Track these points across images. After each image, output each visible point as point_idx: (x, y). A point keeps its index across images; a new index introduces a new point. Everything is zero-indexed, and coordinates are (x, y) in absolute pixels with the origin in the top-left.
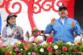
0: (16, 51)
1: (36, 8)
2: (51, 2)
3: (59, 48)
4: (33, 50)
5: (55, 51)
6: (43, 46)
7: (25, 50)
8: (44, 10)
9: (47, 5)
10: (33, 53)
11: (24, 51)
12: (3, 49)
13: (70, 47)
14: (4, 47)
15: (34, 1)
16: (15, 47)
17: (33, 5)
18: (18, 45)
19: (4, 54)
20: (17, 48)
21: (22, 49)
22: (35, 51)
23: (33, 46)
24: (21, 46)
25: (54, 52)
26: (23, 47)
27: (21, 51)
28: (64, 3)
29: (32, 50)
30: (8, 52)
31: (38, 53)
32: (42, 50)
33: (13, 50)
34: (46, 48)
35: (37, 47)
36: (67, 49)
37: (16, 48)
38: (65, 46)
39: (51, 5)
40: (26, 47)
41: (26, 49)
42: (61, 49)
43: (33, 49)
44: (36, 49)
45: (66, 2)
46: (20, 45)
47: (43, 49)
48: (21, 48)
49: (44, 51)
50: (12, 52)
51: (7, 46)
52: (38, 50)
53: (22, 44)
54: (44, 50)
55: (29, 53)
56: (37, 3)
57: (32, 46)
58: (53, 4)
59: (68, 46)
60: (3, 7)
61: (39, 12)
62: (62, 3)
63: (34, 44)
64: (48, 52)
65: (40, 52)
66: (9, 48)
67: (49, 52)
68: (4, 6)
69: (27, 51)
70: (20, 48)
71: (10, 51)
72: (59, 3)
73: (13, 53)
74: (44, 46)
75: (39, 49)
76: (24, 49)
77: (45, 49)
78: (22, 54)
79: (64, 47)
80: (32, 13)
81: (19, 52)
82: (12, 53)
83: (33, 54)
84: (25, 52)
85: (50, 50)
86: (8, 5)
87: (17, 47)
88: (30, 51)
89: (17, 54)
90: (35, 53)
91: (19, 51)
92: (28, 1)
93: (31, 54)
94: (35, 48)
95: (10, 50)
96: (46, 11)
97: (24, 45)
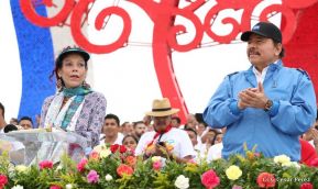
0: (89, 181)
1: (185, 32)
2: (241, 11)
4: (151, 180)
6: (187, 169)
7: (120, 180)
8: (212, 40)
9: (225, 21)
11: (119, 184)
12: (43, 174)
13: (285, 175)
14: (47, 166)
15: (177, 5)
16: (87, 166)
17: (173, 19)
18: (96, 159)
20: (93, 172)
21: (109, 177)
22: (159, 185)
23: (151, 166)
24: (108, 166)
26: (116, 168)
28: (287, 15)
29: (146, 179)
30: (60, 184)
32: (182, 182)
34: (198, 175)
35: (166, 169)
39: (239, 20)
40: (125, 168)
41: (126, 176)
43: (149, 176)
44: (161, 177)
46: (103, 161)
47: (187, 180)
48: (107, 172)
49: (191, 186)
50: (76, 185)
51: (58, 163)
52: (168, 183)
53: (112, 158)
54: (190, 182)
56: (189, 13)
57: (146, 166)
58: (247, 16)
60: (64, 22)
61: (196, 44)
63: (155, 159)
66: (63, 170)
68: (68, 21)
69: (129, 183)
70: (102, 171)
71: (68, 182)
72: (269, 15)
75: (172, 178)
76: (119, 177)
77: (195, 180)
80: (169, 48)
81: (99, 186)
82: (75, 188)
84: (121, 187)
85: (213, 182)
86: (81, 15)
87: (94, 169)
88: (138, 183)
91: (99, 181)
92: (156, 3)
94: (156, 175)
95: (67, 177)
96: (221, 43)
97: (119, 163)
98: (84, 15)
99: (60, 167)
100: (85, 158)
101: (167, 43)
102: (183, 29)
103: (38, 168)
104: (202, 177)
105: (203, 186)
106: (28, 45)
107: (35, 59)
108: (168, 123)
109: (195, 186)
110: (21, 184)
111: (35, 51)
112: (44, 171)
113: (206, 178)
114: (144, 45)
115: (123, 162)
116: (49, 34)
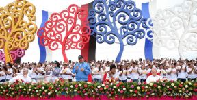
1: (67, 47)
17: (65, 45)
39: (75, 45)
45: (84, 44)
60: (47, 45)
62: (81, 45)
80: (65, 50)
92: (62, 42)
96: (73, 49)
98: (50, 44)
114: (60, 49)
116: (45, 47)
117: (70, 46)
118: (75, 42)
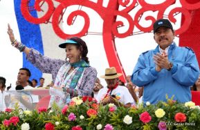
0: (70, 120)
1: (122, 25)
2: (157, 12)
3: (166, 115)
4: (108, 118)
5: (158, 122)
6: (131, 111)
7: (89, 119)
9: (147, 18)
10: (108, 125)
11: (88, 121)
12: (41, 116)
13: (192, 114)
14: (44, 111)
15: (118, 9)
16: (68, 111)
17: (115, 17)
18: (74, 106)
19: (43, 126)
20: (72, 114)
21: (82, 117)
22: (113, 122)
23: (108, 109)
24: (81, 110)
25: (156, 124)
26: (86, 111)
27: (80, 120)
29: (105, 118)
30: (52, 122)
31: (119, 126)
32: (128, 120)
33: (64, 118)
34: (137, 115)
35: (118, 112)
36: (185, 118)
37: (69, 113)
38: (181, 110)
40: (92, 111)
41: (93, 116)
42: (171, 118)
43: (107, 116)
44: (115, 117)
45: (190, 11)
46: (78, 107)
47: (131, 118)
48: (80, 114)
49: (133, 122)
50: (61, 122)
51: (50, 109)
52: (119, 120)
53: (83, 105)
54: (133, 120)
55: (99, 126)
56: (125, 14)
57: (105, 109)
58: (161, 14)
59: (187, 111)
60: (48, 21)
61: (130, 33)
62: (180, 14)
63: (111, 105)
64: (142, 124)
65: (124, 125)
66: (53, 113)
67: (144, 125)
68: (51, 20)
69: (95, 120)
70: (78, 114)
71: (56, 121)
72: (174, 14)
73: (63, 126)
74: (133, 111)
75: (122, 117)
76: (88, 117)
77: (135, 117)
78: (82, 127)
79: (178, 114)
80: (113, 35)
81: (76, 123)
82: (61, 125)
83: (108, 128)
84: (90, 123)
85: (147, 119)
87: (73, 112)
88: (100, 120)
89: (71, 128)
90: (113, 126)
93: (103, 127)
94: (112, 115)
95: (56, 117)
96: (145, 32)
97: (88, 108)
98: (61, 16)
99: (51, 111)
100: (67, 105)
101: (112, 33)
102: (121, 24)
103: (38, 112)
104: (140, 116)
105: (141, 121)
106: (26, 35)
107: (31, 44)
108: (115, 83)
109: (136, 122)
110: (27, 122)
111: (31, 39)
112: (42, 114)
113: (143, 117)
114: (97, 34)
115: (91, 107)
116: (39, 28)
117: (134, 23)
118: (153, 8)
